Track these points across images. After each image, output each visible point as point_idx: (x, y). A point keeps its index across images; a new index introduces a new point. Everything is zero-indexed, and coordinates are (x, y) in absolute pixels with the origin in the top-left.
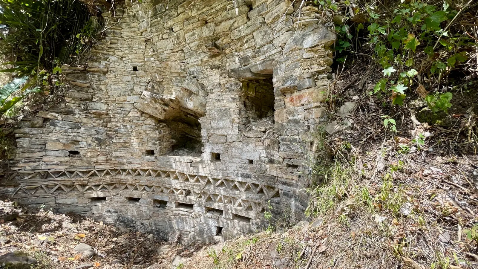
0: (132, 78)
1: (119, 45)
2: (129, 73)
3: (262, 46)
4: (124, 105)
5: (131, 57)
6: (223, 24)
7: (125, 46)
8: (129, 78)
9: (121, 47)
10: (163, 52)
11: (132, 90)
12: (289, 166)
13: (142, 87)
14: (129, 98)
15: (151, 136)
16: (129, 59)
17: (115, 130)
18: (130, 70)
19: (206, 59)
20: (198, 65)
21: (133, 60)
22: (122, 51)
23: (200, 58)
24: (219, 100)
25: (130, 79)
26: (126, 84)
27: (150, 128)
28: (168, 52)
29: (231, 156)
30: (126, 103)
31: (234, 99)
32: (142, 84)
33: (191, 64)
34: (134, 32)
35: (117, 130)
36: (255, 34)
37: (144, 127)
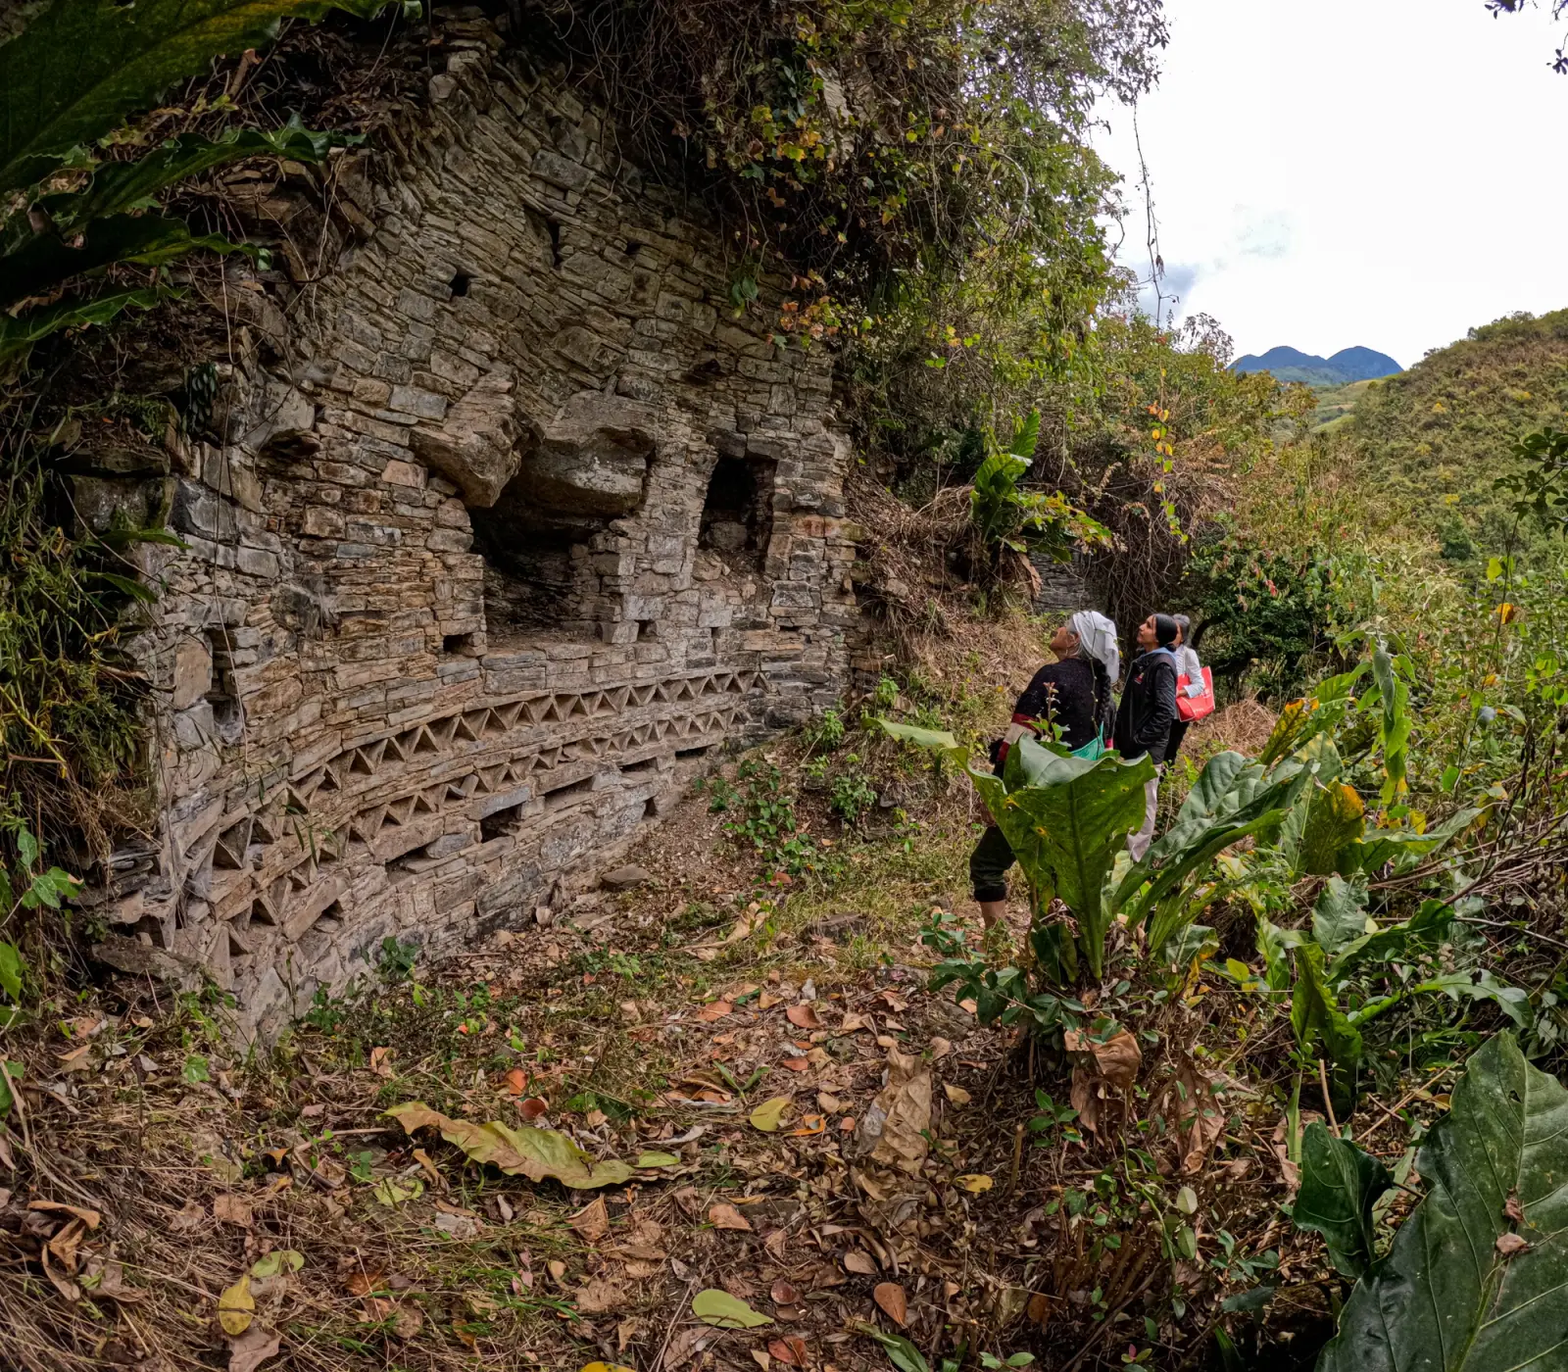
0: (438, 313)
1: (448, 157)
2: (435, 288)
3: (777, 414)
4: (371, 423)
5: (467, 230)
6: (734, 330)
7: (465, 177)
8: (426, 309)
9: (445, 169)
10: (580, 287)
11: (420, 364)
12: (783, 629)
13: (466, 368)
14: (401, 397)
15: (462, 575)
16: (459, 236)
17: (329, 549)
18: (443, 276)
19: (676, 376)
20: (656, 382)
21: (467, 245)
22: (439, 186)
23: (665, 367)
24: (675, 487)
25: (429, 315)
26: (404, 329)
27: (458, 542)
28: (594, 298)
29: (678, 625)
30: (380, 413)
31: (699, 490)
32: (471, 356)
33: (639, 369)
34: (517, 158)
35: (335, 549)
36: (775, 388)
37: (438, 539)
